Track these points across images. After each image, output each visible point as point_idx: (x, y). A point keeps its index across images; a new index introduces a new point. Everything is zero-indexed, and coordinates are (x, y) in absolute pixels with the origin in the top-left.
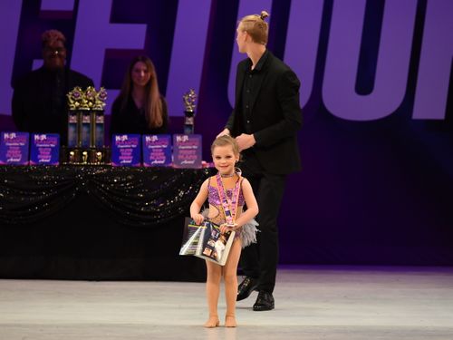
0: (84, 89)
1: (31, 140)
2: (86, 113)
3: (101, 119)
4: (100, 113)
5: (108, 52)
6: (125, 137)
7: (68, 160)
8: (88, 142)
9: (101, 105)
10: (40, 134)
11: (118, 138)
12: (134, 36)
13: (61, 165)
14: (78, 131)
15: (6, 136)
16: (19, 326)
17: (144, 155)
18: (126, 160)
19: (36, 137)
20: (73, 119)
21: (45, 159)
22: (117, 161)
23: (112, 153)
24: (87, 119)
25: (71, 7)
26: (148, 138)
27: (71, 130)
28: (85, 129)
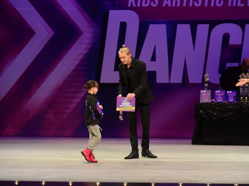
0: (246, 74)
1: (226, 93)
7: (240, 101)
8: (247, 93)
10: (229, 91)
13: (237, 102)
14: (244, 90)
15: (216, 92)
16: (222, 162)
19: (228, 92)
21: (231, 100)
24: (247, 85)
25: (241, 43)
28: (246, 89)
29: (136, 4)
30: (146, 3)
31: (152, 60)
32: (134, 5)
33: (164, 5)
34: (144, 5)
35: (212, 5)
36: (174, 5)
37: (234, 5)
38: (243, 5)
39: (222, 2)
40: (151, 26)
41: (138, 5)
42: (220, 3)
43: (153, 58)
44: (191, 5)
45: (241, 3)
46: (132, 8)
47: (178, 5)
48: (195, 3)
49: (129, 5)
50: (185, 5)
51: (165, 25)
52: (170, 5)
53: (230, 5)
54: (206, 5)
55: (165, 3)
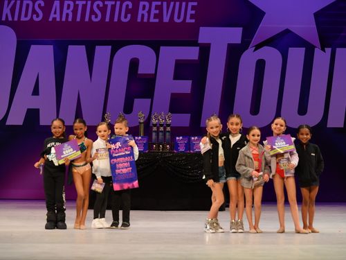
2: (162, 125)
3: (168, 129)
4: (168, 125)
5: (172, 94)
6: (181, 138)
7: (152, 149)
9: (169, 122)
11: (177, 138)
12: (185, 86)
13: (149, 152)
14: (158, 135)
17: (191, 146)
18: (182, 149)
19: (136, 138)
20: (155, 129)
21: (141, 149)
22: (177, 150)
23: (175, 145)
24: (162, 129)
25: (153, 72)
26: (193, 138)
27: (154, 134)
28: (161, 134)
29: (13, 17)
30: (26, 16)
31: (33, 95)
32: (10, 19)
33: (50, 19)
34: (23, 19)
35: (116, 20)
36: (64, 19)
37: (145, 20)
38: (157, 20)
39: (129, 16)
40: (33, 47)
41: (16, 19)
42: (126, 17)
43: (36, 92)
44: (87, 19)
45: (154, 18)
46: (7, 23)
47: (70, 19)
48: (93, 16)
49: (4, 19)
50: (78, 19)
51: (52, 46)
52: (58, 19)
53: (139, 20)
54: (107, 20)
55: (52, 16)
